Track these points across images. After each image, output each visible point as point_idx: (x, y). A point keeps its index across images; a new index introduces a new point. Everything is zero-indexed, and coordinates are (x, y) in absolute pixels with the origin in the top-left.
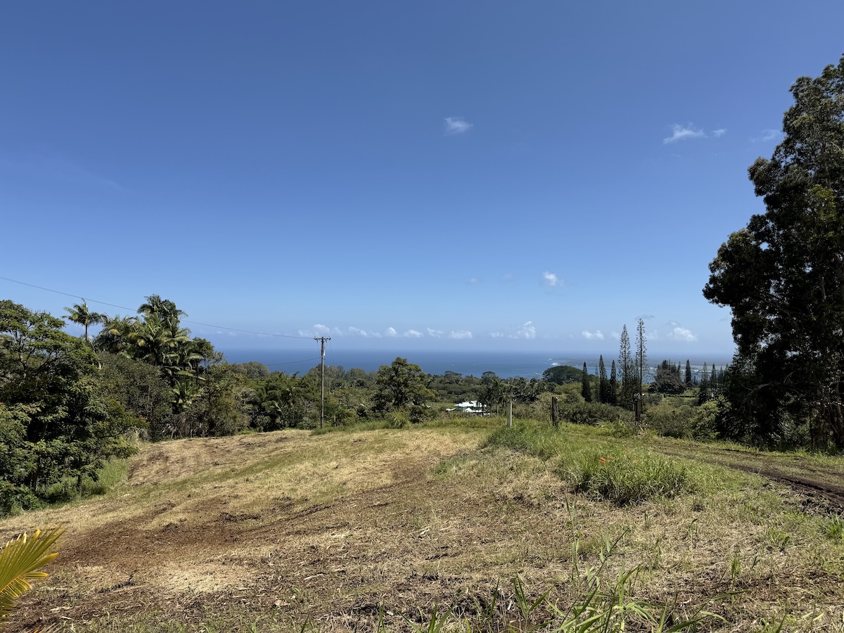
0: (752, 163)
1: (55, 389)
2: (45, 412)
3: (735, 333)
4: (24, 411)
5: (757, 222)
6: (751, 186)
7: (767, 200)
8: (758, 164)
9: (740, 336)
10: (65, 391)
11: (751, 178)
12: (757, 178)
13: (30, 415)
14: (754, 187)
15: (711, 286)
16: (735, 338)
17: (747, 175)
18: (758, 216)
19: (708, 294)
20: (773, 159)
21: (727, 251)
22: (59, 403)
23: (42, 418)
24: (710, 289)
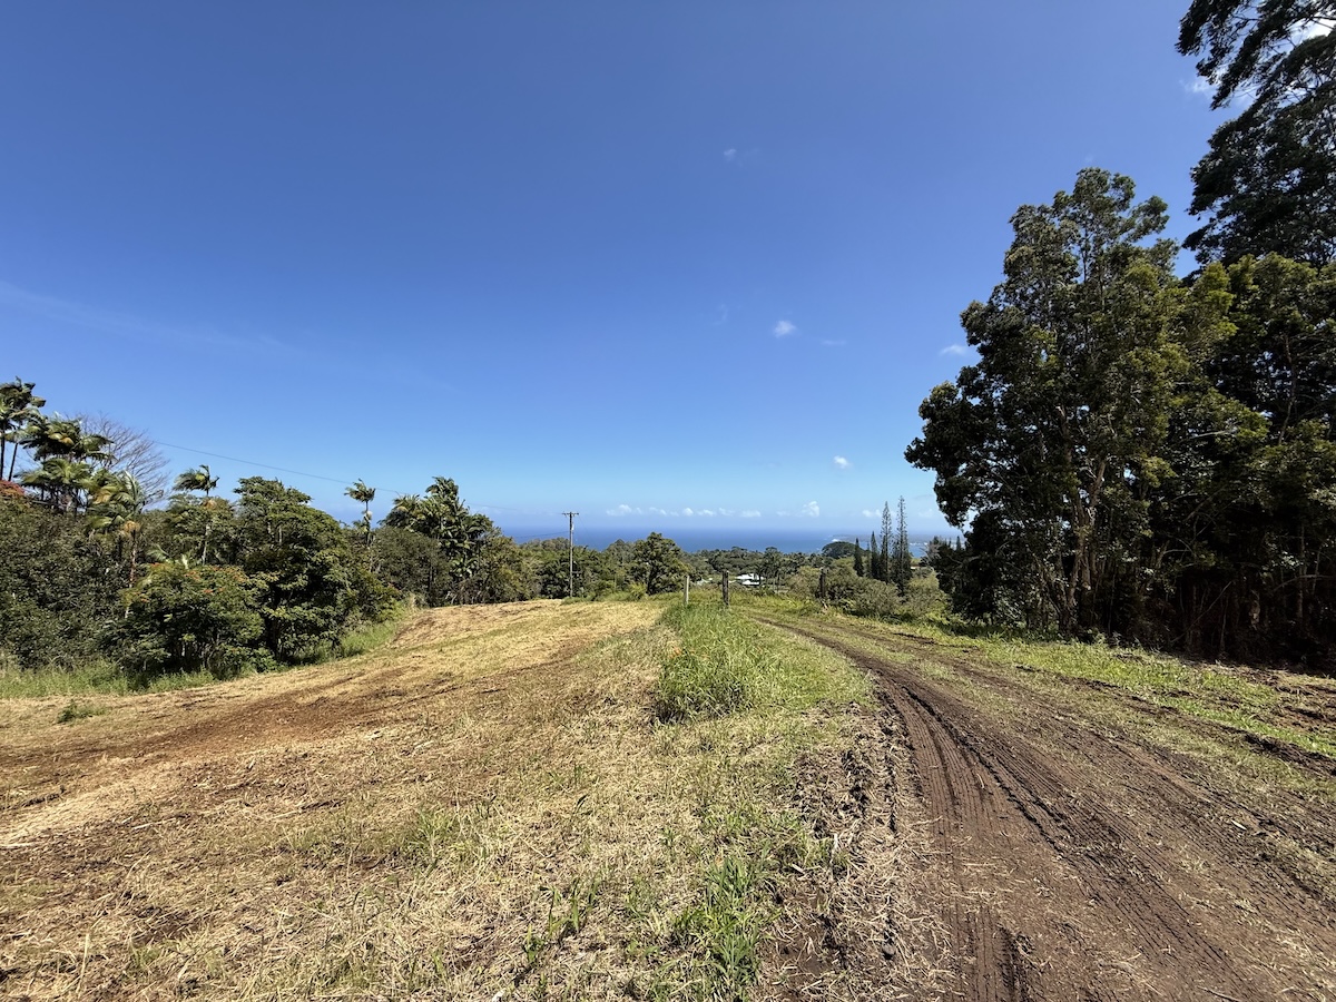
0: (965, 308)
1: (298, 558)
2: (283, 580)
3: (939, 500)
4: (262, 580)
5: (967, 376)
6: (963, 333)
7: (982, 350)
8: (972, 309)
9: (945, 503)
10: (307, 561)
11: (964, 325)
12: (970, 325)
13: (268, 583)
14: (966, 334)
15: (914, 448)
16: (941, 506)
17: (959, 321)
18: (969, 368)
19: (910, 456)
20: (990, 302)
21: (928, 408)
22: (300, 571)
23: (282, 586)
24: (912, 451)
